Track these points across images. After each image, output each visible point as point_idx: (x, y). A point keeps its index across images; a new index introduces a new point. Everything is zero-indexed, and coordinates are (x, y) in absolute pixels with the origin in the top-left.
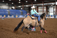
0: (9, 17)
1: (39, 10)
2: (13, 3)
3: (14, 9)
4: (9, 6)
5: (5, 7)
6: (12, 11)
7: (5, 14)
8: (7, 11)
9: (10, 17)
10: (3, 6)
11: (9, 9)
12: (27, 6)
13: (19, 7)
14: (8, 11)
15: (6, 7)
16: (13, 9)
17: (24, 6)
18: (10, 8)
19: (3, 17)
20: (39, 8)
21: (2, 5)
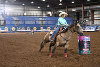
0: (42, 29)
1: (95, 16)
2: (48, 6)
3: (51, 15)
4: (42, 11)
5: (35, 12)
6: (48, 19)
7: (35, 25)
8: (39, 20)
9: (45, 30)
10: (32, 12)
11: (42, 16)
12: (73, 10)
14: (41, 19)
15: (37, 12)
16: (49, 15)
18: (44, 14)
19: (32, 31)
20: (95, 13)
21: (30, 9)
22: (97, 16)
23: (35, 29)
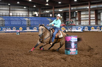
0: (28, 30)
1: (82, 16)
2: (35, 6)
3: (37, 15)
4: (28, 11)
5: (20, 12)
7: (21, 26)
9: (31, 30)
10: (18, 12)
11: (28, 16)
13: (47, 12)
14: (27, 19)
15: (23, 12)
16: (35, 15)
17: (56, 10)
18: (30, 15)
19: (18, 31)
20: (82, 13)
21: (16, 9)
22: (84, 16)
23: (21, 29)
